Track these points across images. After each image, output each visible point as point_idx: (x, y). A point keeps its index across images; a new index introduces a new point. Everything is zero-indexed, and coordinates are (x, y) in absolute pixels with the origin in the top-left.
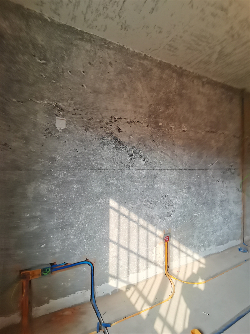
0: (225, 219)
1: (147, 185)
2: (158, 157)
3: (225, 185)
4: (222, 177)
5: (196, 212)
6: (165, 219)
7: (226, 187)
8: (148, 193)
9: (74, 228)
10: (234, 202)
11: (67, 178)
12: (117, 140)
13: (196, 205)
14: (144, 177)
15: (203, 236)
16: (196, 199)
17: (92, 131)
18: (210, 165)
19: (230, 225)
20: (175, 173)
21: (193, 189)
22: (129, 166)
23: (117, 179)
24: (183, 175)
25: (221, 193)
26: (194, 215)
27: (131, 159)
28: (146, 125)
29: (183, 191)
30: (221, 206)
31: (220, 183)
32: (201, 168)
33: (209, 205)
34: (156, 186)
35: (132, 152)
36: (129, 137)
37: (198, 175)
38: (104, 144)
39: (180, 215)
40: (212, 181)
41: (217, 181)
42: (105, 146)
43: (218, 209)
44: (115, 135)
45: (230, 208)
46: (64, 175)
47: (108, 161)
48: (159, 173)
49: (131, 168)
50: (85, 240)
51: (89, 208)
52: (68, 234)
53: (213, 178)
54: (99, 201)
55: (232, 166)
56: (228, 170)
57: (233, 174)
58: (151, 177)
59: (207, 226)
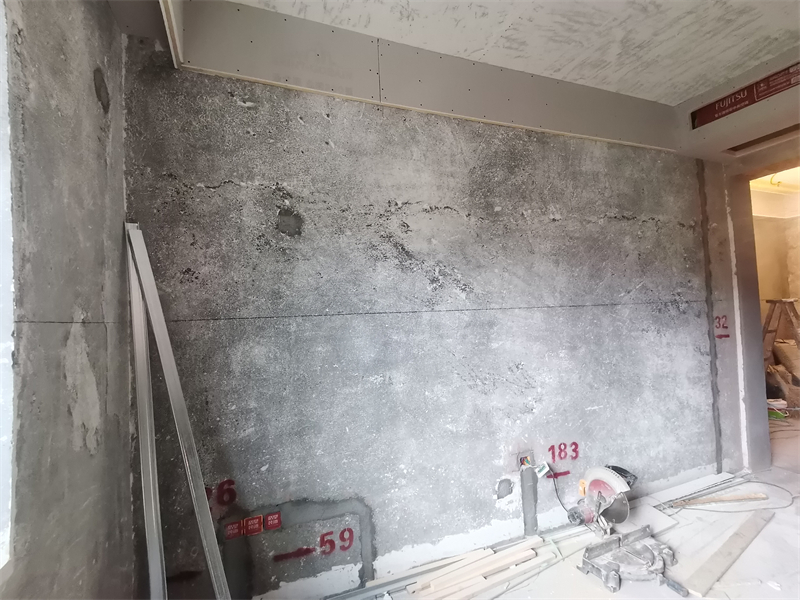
0: (668, 419)
1: (472, 344)
2: (496, 282)
3: (664, 340)
4: (656, 320)
5: (593, 403)
6: (519, 418)
7: (668, 344)
8: (476, 360)
9: (323, 435)
10: (689, 378)
11: (304, 331)
12: (403, 249)
14: (466, 327)
16: (593, 374)
17: (349, 233)
18: (622, 295)
19: (682, 432)
20: (538, 316)
21: (583, 350)
22: (431, 304)
23: (408, 333)
24: (556, 318)
25: (656, 359)
26: (590, 410)
27: (436, 289)
28: (464, 214)
29: (558, 355)
30: (656, 389)
31: (651, 336)
32: (600, 302)
33: (626, 386)
34: (494, 345)
35: (437, 274)
36: (429, 241)
37: (594, 319)
38: (377, 259)
39: (553, 408)
40: (630, 331)
41: (643, 330)
42: (379, 264)
43: (648, 395)
44: (398, 240)
45: (680, 393)
46: (298, 326)
47: (386, 293)
48: (500, 315)
49: (437, 308)
50: (345, 460)
51: (350, 393)
52: (311, 447)
53: (634, 323)
54: (372, 379)
55: (679, 294)
56: (670, 304)
57: (684, 313)
58: (482, 325)
59: (623, 435)
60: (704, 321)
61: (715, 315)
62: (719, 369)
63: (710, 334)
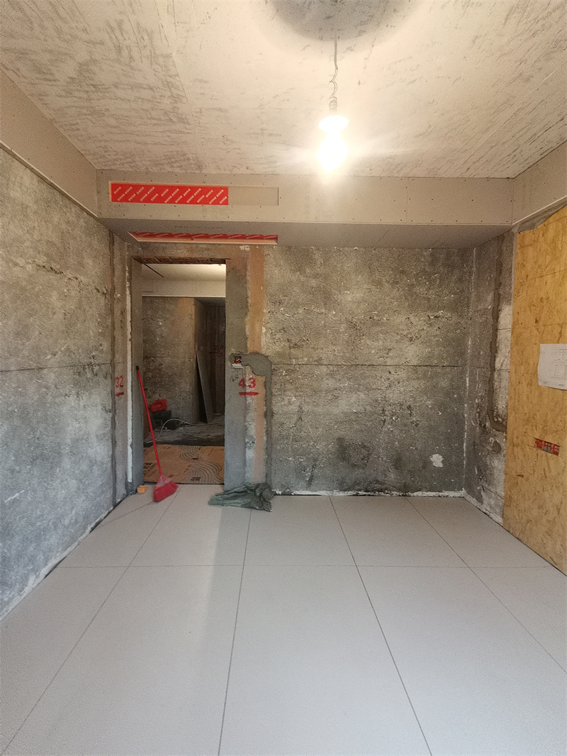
0: (80, 480)
3: (82, 403)
4: (76, 384)
5: (12, 491)
7: (84, 406)
10: (97, 436)
13: (12, 471)
15: (34, 545)
16: (14, 455)
18: (48, 357)
19: (90, 490)
25: (75, 423)
26: (9, 502)
30: (74, 454)
31: (72, 400)
32: (26, 366)
33: (47, 459)
37: (19, 387)
40: (54, 397)
41: (66, 395)
43: (67, 463)
45: (91, 452)
53: (57, 388)
55: (93, 357)
56: (87, 367)
57: (96, 375)
59: (42, 516)
60: (109, 381)
61: (116, 376)
62: (117, 422)
63: (112, 392)
